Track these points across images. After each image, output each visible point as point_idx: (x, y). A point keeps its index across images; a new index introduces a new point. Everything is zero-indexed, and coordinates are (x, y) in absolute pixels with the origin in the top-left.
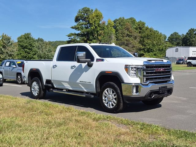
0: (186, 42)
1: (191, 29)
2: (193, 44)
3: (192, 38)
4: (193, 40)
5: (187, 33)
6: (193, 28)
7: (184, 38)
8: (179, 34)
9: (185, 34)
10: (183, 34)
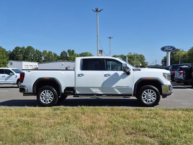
0: (13, 57)
1: (17, 47)
2: (19, 59)
3: (18, 55)
4: (19, 56)
5: (14, 50)
6: (18, 47)
7: (11, 54)
8: (6, 50)
9: (12, 51)
10: (9, 51)
